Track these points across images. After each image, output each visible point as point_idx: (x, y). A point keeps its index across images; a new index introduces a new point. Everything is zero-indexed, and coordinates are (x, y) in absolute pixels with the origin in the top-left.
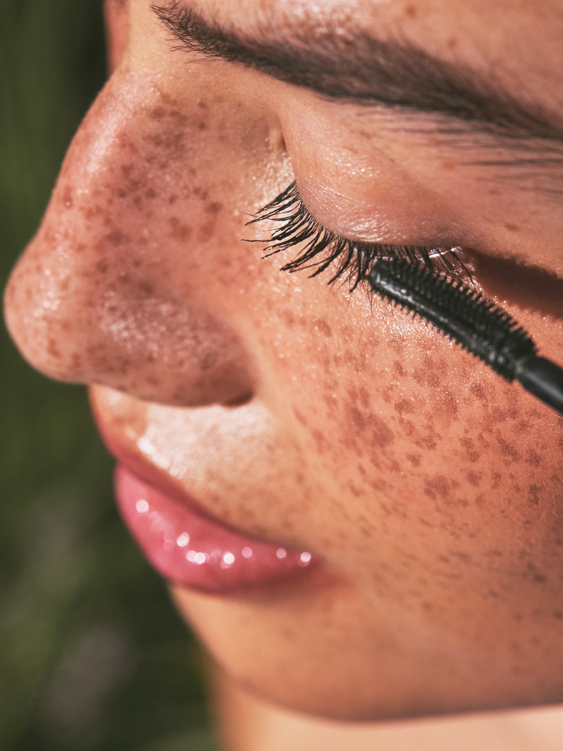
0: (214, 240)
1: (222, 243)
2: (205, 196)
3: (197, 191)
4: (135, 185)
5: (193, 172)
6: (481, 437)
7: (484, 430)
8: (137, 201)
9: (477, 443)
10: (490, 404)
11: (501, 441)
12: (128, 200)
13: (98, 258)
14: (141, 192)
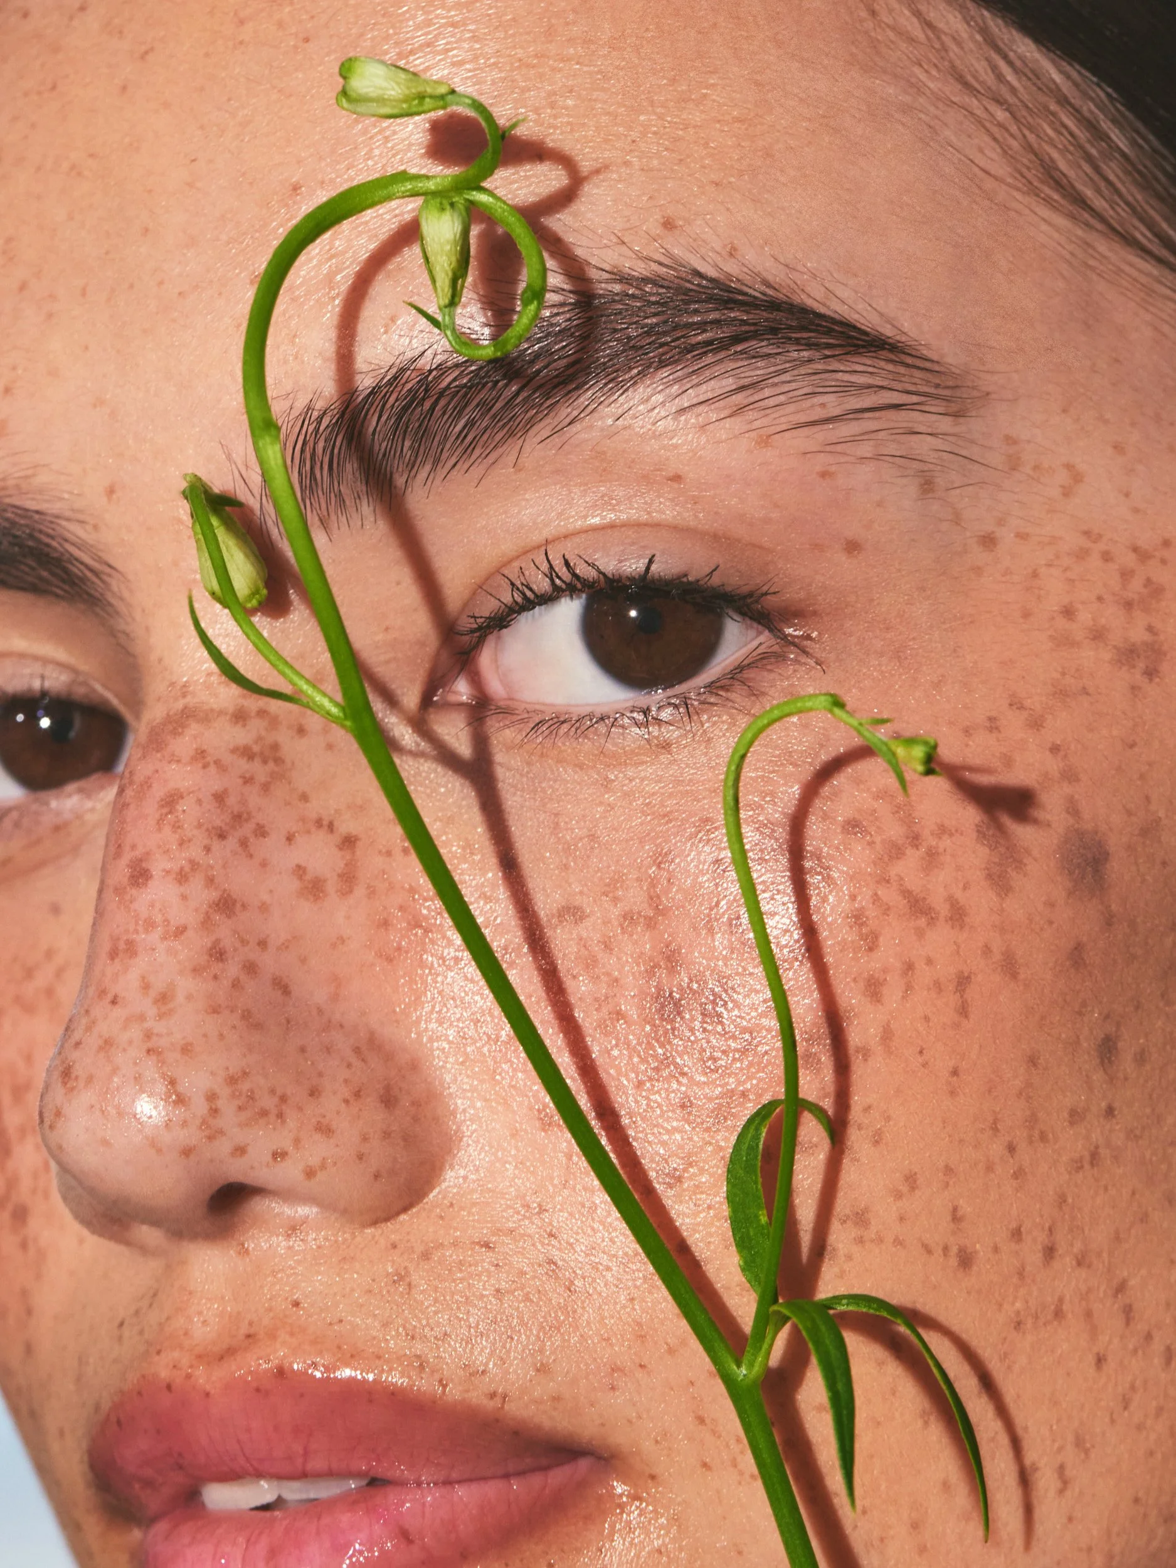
0: (360, 891)
1: (372, 892)
2: (331, 827)
3: (319, 823)
4: (238, 818)
5: (304, 798)
6: (876, 898)
7: (878, 882)
8: (244, 843)
9: (872, 912)
10: (878, 839)
11: (906, 893)
12: (232, 842)
13: (208, 942)
14: (247, 829)
